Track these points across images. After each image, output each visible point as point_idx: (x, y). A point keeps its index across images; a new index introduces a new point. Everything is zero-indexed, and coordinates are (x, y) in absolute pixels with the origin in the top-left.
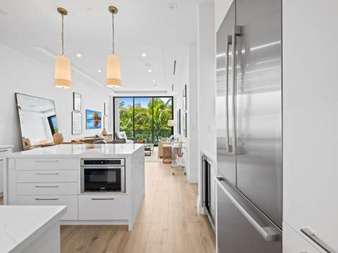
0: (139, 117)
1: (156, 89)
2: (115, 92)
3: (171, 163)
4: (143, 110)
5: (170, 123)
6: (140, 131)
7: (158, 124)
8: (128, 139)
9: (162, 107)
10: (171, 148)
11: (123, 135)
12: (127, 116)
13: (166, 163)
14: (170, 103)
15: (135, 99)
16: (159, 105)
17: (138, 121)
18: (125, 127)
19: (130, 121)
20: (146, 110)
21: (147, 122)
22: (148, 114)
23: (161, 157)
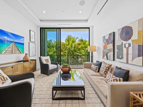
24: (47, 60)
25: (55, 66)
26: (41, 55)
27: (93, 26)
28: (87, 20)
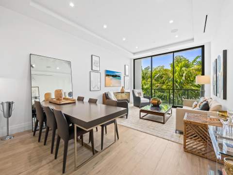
20: (168, 71)
24: (140, 93)
25: (147, 101)
26: (134, 88)
28: (193, 39)
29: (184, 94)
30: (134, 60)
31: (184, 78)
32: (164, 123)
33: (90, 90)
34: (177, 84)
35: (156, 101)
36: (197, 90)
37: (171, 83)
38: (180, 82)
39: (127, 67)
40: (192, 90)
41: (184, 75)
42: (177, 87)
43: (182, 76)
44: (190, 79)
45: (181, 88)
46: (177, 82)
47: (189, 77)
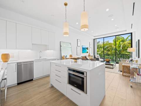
0: (107, 48)
1: (118, 30)
2: (94, 37)
3: (129, 77)
4: (110, 44)
5: (129, 50)
6: (108, 55)
7: (120, 51)
8: (100, 58)
9: (123, 41)
10: (129, 67)
11: (98, 56)
12: (101, 47)
13: (125, 76)
14: (130, 38)
15: (104, 38)
16: (121, 40)
17: (107, 49)
18: (100, 53)
19: (102, 49)
20: (112, 44)
21: (112, 50)
22: (113, 46)
23: (121, 71)
25: (103, 60)
27: (135, 32)
28: (126, 30)
29: (121, 57)
30: (94, 39)
31: (121, 48)
32: (113, 69)
33: (77, 55)
34: (117, 52)
35: (108, 60)
36: (129, 55)
37: (113, 51)
38: (119, 50)
39: (91, 43)
40: (126, 54)
41: (121, 46)
42: (117, 53)
43: (120, 47)
44: (125, 48)
45: (120, 54)
46: (117, 50)
47: (124, 47)
